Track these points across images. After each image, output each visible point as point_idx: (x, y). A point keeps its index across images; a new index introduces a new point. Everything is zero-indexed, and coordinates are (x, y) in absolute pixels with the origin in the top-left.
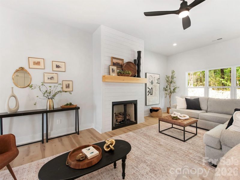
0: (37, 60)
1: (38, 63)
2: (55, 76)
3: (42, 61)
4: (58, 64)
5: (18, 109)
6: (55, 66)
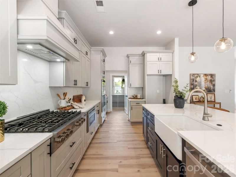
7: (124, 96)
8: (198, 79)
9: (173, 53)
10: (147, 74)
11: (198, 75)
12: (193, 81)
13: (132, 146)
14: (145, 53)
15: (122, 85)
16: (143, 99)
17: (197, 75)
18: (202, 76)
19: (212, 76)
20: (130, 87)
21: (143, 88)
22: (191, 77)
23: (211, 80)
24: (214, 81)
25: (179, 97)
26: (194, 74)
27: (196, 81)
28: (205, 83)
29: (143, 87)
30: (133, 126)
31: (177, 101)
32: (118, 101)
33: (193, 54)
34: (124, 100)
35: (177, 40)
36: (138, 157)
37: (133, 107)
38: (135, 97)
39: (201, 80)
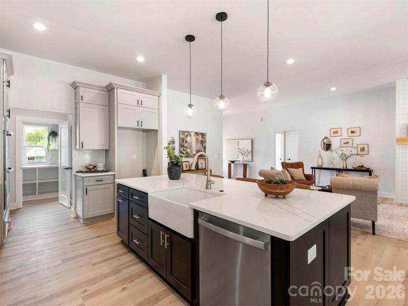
0: (335, 130)
1: (336, 132)
2: (350, 141)
3: (339, 130)
4: (353, 130)
5: (322, 165)
6: (350, 132)
7: (57, 168)
8: (188, 139)
9: (159, 97)
10: (119, 125)
11: (189, 134)
12: (183, 141)
13: (100, 259)
14: (114, 88)
15: (49, 145)
16: (108, 171)
17: (187, 133)
18: (193, 134)
19: (203, 135)
20: (81, 148)
21: (107, 152)
22: (181, 135)
23: (202, 141)
24: (205, 142)
25: (175, 164)
26: (184, 132)
27: (186, 142)
28: (196, 144)
29: (108, 149)
30: (89, 227)
31: (173, 170)
32: (37, 182)
33: (190, 106)
34: (58, 178)
35: (164, 78)
36: (115, 272)
37: (89, 188)
38: (92, 169)
39: (192, 140)
